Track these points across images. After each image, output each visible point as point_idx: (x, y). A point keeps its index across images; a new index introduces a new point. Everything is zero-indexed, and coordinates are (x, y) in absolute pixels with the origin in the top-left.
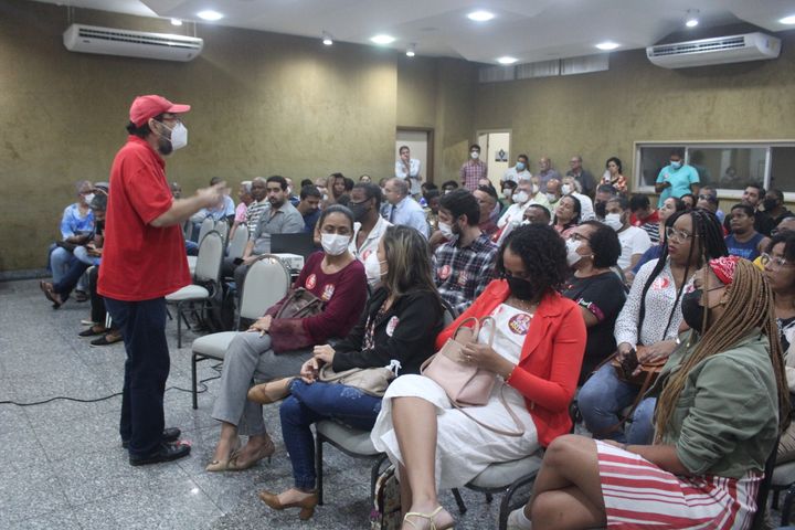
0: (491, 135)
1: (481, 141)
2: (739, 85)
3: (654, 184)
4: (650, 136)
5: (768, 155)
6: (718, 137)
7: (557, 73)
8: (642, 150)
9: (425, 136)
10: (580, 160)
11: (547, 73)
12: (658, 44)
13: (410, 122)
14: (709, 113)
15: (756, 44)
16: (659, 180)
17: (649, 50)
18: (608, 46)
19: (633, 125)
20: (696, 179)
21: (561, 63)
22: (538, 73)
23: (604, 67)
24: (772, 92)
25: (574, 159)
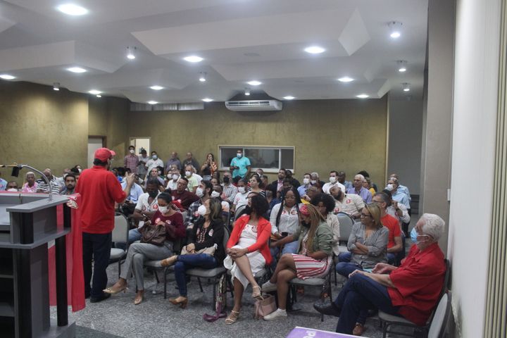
0: (137, 140)
1: (132, 143)
2: (266, 121)
3: (229, 166)
4: (226, 143)
5: (280, 153)
6: (258, 144)
7: (176, 108)
8: (222, 149)
9: (101, 140)
10: (192, 155)
11: (171, 108)
12: (230, 100)
13: (95, 133)
14: (254, 133)
15: (273, 105)
16: (231, 164)
17: (226, 103)
18: (207, 100)
19: (217, 137)
20: (249, 164)
21: (178, 105)
22: (165, 108)
23: (202, 108)
24: (280, 125)
25: (189, 154)
